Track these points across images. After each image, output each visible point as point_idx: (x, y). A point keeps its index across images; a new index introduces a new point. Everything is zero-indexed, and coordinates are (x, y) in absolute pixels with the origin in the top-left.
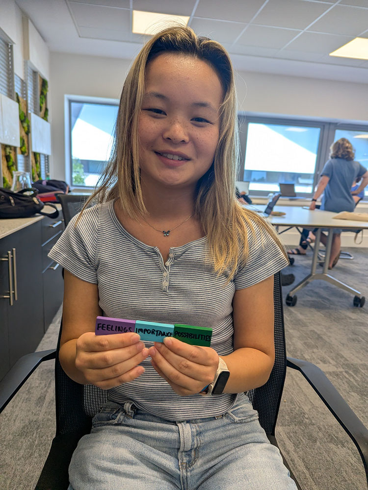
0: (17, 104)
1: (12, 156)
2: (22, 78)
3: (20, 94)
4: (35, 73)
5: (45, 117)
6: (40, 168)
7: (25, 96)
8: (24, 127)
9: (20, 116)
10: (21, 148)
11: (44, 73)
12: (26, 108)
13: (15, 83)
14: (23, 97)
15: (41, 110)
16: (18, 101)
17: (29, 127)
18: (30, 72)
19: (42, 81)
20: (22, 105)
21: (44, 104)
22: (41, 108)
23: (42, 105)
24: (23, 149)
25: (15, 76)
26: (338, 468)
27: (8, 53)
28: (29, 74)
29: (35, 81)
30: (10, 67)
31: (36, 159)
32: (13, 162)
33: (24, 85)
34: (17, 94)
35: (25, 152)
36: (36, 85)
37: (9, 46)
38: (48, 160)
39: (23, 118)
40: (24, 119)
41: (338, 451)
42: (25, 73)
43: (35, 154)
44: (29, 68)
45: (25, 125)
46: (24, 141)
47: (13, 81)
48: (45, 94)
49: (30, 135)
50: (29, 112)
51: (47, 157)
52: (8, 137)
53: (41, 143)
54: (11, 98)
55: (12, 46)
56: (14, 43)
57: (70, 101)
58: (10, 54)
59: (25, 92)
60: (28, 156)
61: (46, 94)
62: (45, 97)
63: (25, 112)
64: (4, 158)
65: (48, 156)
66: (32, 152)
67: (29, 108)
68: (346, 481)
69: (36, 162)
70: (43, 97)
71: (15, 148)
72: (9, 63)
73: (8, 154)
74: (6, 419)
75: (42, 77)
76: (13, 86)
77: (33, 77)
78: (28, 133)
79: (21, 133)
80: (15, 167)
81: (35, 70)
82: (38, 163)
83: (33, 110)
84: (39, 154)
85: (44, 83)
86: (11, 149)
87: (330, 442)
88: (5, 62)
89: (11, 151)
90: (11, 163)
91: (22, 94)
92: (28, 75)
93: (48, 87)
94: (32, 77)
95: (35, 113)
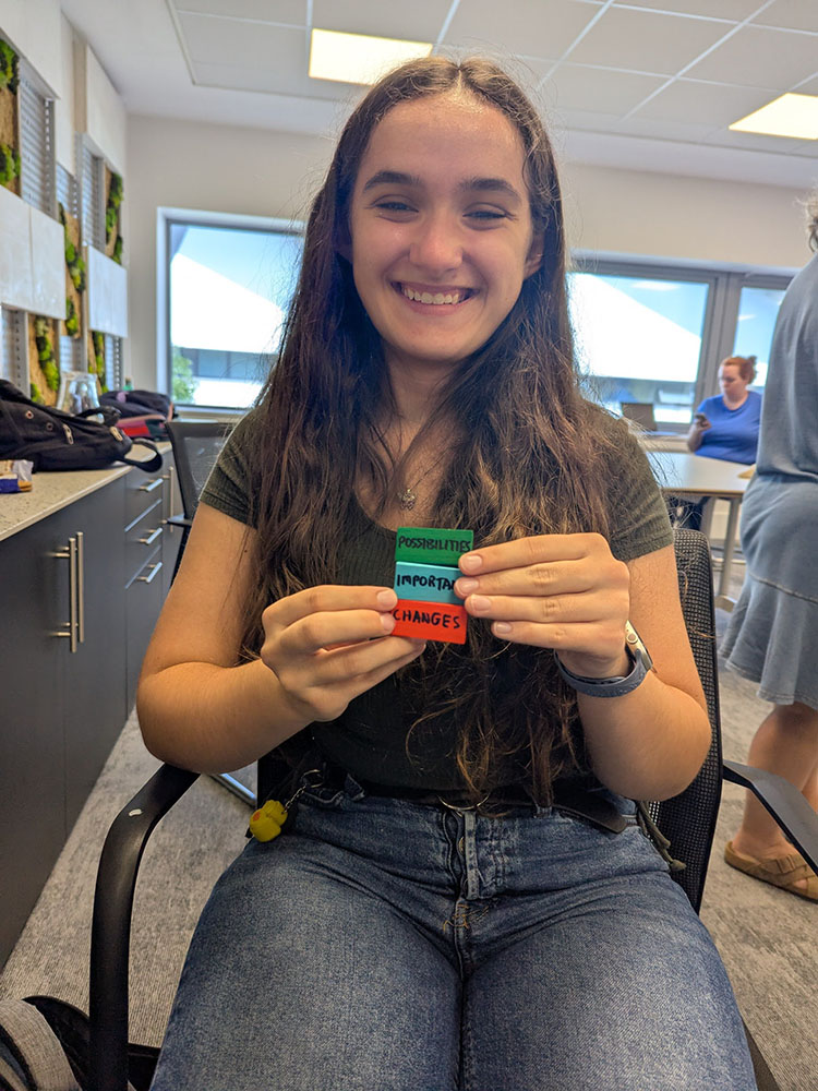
0: (61, 227)
1: (49, 338)
2: (71, 171)
3: (65, 206)
4: (96, 160)
5: (116, 255)
6: (105, 366)
7: (75, 209)
8: (72, 277)
9: (66, 253)
10: (67, 322)
11: (116, 161)
12: (77, 235)
13: (58, 183)
14: (72, 213)
15: (107, 240)
16: (63, 221)
17: (83, 275)
18: (87, 160)
19: (110, 177)
20: (71, 229)
21: (114, 227)
22: (108, 234)
23: (110, 230)
24: (72, 324)
25: (57, 168)
26: (761, 992)
27: (43, 117)
28: (84, 163)
29: (95, 178)
30: (48, 148)
31: (96, 345)
32: (51, 353)
33: (75, 186)
34: (61, 205)
35: (76, 331)
36: (97, 187)
37: (47, 104)
38: (120, 347)
39: (72, 258)
40: (74, 260)
41: (760, 960)
42: (76, 160)
43: (94, 335)
44: (85, 151)
45: (76, 272)
46: (72, 306)
47: (53, 178)
48: (116, 205)
49: (85, 293)
50: (84, 244)
51: (118, 342)
52: (42, 299)
53: (107, 313)
54: (49, 215)
55: (51, 103)
56: (56, 96)
57: (169, 222)
58: (47, 121)
59: (75, 202)
60: (80, 340)
61: (119, 206)
62: (117, 212)
63: (76, 243)
64: (33, 344)
65: (120, 340)
66: (89, 331)
67: (84, 237)
68: (778, 1018)
69: (97, 353)
70: (112, 211)
71: (55, 322)
72: (44, 139)
73: (41, 334)
74: (59, 895)
75: (111, 169)
76: (53, 187)
77: (92, 169)
78: (81, 289)
79: (67, 290)
80: (54, 361)
81: (97, 154)
82: (101, 355)
83: (91, 241)
84: (104, 335)
85: (115, 182)
86: (47, 324)
87: (745, 941)
88: (38, 137)
89: (47, 329)
90: (46, 355)
91: (71, 205)
92: (82, 166)
93: (122, 191)
94: (89, 169)
95: (97, 246)
